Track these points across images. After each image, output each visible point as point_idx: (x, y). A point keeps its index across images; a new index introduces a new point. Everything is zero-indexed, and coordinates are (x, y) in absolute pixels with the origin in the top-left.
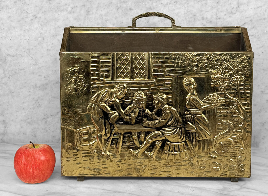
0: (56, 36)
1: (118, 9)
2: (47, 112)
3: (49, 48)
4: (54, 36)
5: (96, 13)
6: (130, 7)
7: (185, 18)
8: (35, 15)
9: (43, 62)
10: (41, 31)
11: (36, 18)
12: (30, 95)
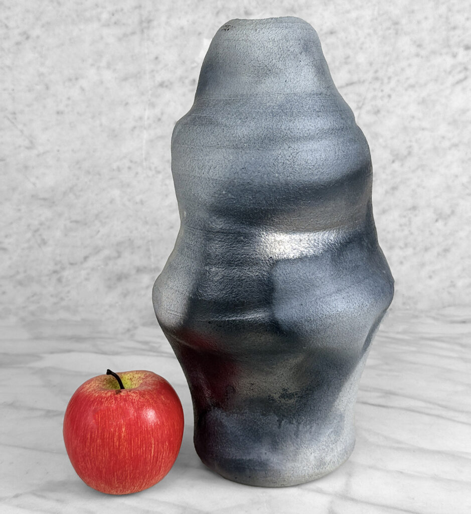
0: (77, 79)
1: (218, 13)
2: (60, 255)
3: (61, 107)
4: (70, 80)
5: (167, 23)
6: (245, 8)
7: (375, 31)
8: (25, 33)
9: (48, 140)
10: (42, 70)
11: (28, 38)
12: (20, 219)
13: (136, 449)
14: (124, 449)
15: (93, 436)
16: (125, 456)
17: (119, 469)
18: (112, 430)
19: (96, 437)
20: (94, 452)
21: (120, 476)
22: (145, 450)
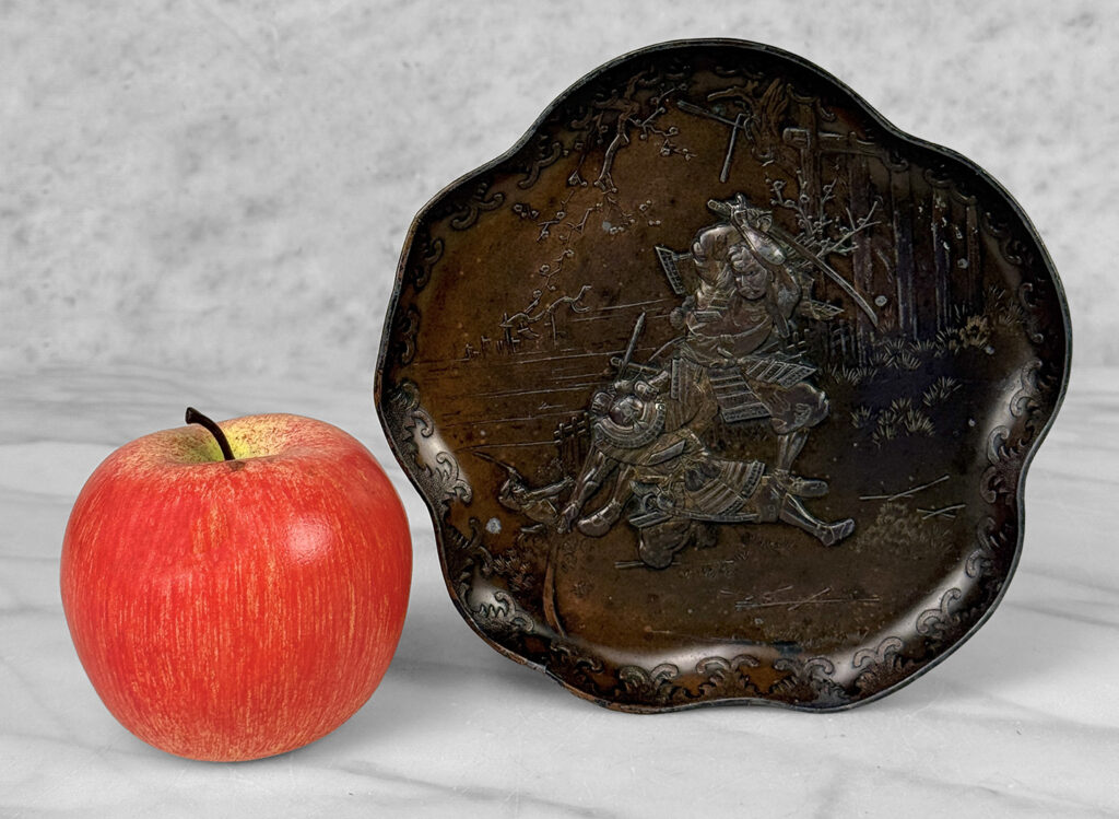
13: (308, 618)
14: (277, 622)
15: (181, 589)
16: (278, 638)
17: (261, 682)
18: (238, 568)
19: (190, 593)
20: (185, 637)
21: (261, 702)
22: (334, 619)
